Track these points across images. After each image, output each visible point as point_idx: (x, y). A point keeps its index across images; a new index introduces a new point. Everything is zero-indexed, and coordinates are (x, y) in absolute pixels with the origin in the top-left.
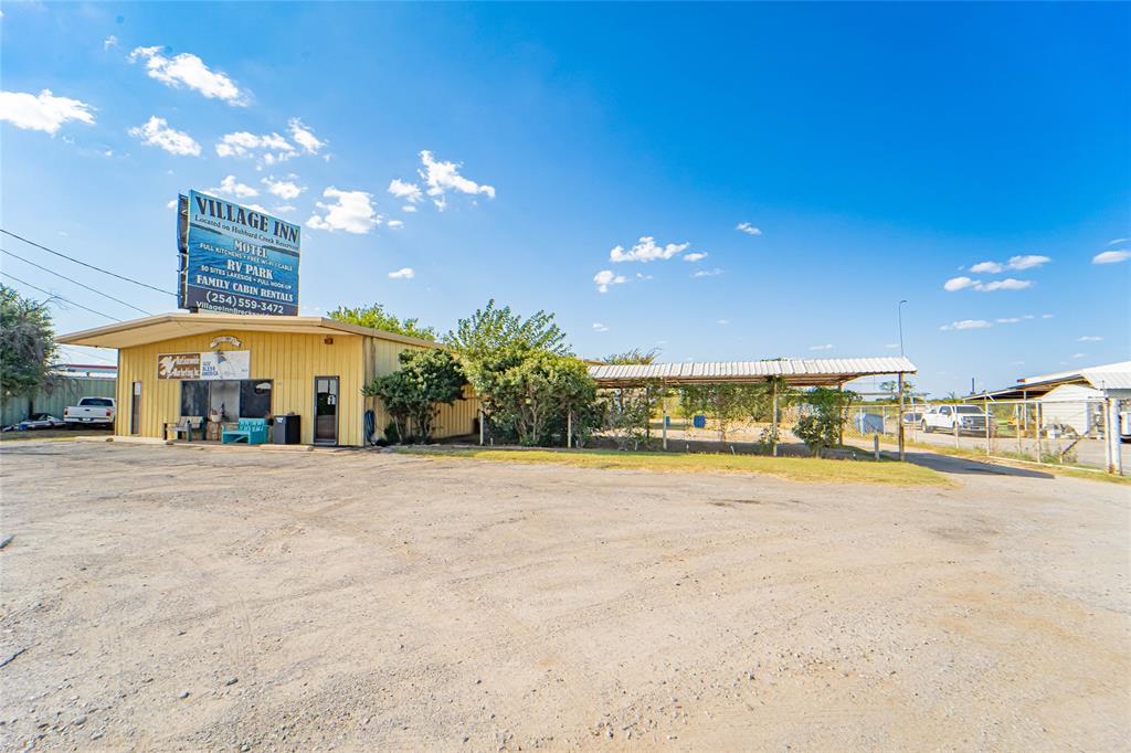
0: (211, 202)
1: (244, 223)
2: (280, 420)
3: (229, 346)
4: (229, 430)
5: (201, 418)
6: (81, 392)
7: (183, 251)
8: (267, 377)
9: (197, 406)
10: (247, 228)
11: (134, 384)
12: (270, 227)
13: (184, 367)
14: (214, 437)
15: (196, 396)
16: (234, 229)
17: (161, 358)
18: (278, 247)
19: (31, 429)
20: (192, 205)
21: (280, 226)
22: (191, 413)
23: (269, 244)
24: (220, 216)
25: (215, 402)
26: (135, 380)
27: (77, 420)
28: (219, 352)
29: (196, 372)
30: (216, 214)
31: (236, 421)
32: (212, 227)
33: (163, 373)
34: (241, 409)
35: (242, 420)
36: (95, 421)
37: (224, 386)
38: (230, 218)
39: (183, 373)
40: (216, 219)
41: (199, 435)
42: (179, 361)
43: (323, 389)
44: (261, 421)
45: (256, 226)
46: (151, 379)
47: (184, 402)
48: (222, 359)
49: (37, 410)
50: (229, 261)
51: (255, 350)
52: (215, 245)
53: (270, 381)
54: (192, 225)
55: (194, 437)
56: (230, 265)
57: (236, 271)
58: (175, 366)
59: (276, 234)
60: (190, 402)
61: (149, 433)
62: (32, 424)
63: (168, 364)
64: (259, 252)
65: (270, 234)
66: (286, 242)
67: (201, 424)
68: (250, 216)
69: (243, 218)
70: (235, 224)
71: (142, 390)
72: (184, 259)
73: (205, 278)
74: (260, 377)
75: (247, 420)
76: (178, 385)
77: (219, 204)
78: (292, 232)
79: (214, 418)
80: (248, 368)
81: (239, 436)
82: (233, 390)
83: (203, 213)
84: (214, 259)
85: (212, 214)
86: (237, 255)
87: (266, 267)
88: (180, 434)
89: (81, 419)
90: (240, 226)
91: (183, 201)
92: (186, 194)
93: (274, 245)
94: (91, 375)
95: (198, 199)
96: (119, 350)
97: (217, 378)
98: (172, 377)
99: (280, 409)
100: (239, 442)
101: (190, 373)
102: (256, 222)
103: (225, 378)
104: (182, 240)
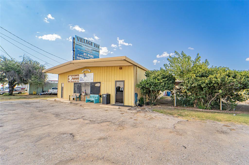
0: (80, 38)
1: (87, 44)
2: (104, 96)
3: (87, 72)
4: (87, 98)
5: (79, 94)
6: (52, 86)
7: (74, 51)
8: (99, 81)
9: (78, 90)
10: (88, 45)
11: (62, 84)
12: (93, 45)
13: (75, 79)
14: (83, 100)
15: (78, 87)
16: (85, 45)
17: (69, 76)
18: (95, 50)
19: (42, 95)
20: (76, 39)
21: (95, 45)
22: (76, 92)
23: (93, 49)
24: (82, 42)
25: (83, 89)
26: (62, 83)
27: (51, 93)
28: (85, 74)
29: (78, 80)
30: (81, 41)
31: (90, 95)
32: (80, 45)
33: (69, 81)
34: (91, 92)
35: (91, 95)
36: (55, 93)
37: (86, 84)
38: (84, 43)
39: (74, 80)
40: (81, 43)
41: (79, 99)
42: (73, 77)
43: (118, 85)
44: (97, 96)
45: (90, 45)
46: (66, 83)
47: (74, 89)
48: (85, 76)
49: (44, 90)
50: (84, 53)
51: (95, 72)
52: (81, 49)
53: (100, 83)
54: (76, 44)
55: (77, 100)
56: (84, 54)
57: (85, 56)
58: (72, 78)
59: (94, 47)
60: (76, 89)
61: (65, 98)
62: (42, 93)
63: (70, 78)
64: (91, 51)
65: (93, 47)
66: (97, 49)
67: (79, 96)
68: (89, 42)
69: (87, 42)
70: (85, 44)
71: (64, 85)
72: (74, 53)
73: (79, 57)
74: (97, 81)
75: (93, 95)
76: (73, 84)
77: (82, 39)
78: (98, 46)
79: (83, 94)
80: (93, 79)
81: (90, 100)
82: (88, 86)
83: (78, 41)
84: (81, 53)
85: (80, 41)
86: (86, 52)
87: (92, 55)
88: (73, 98)
89: (52, 92)
90: (86, 45)
91: (74, 39)
92: (74, 37)
93: (94, 49)
94: (55, 82)
95: (77, 37)
96: (59, 74)
97: (84, 82)
98: (71, 82)
99: (103, 92)
100: (90, 102)
101: (76, 80)
102: (90, 43)
103: (86, 82)
104: (74, 48)
